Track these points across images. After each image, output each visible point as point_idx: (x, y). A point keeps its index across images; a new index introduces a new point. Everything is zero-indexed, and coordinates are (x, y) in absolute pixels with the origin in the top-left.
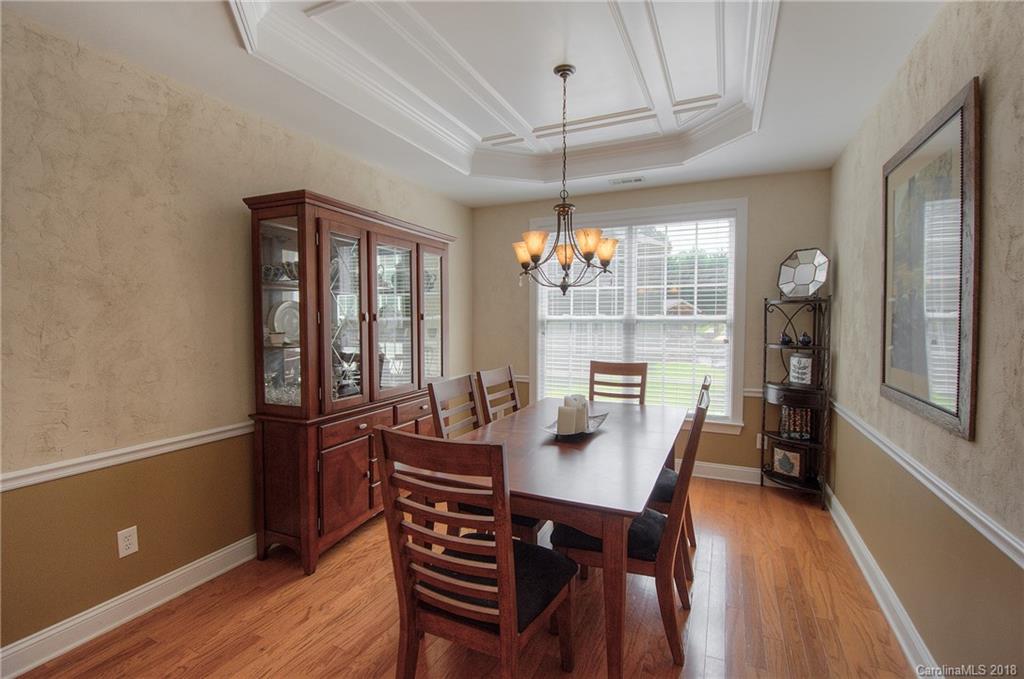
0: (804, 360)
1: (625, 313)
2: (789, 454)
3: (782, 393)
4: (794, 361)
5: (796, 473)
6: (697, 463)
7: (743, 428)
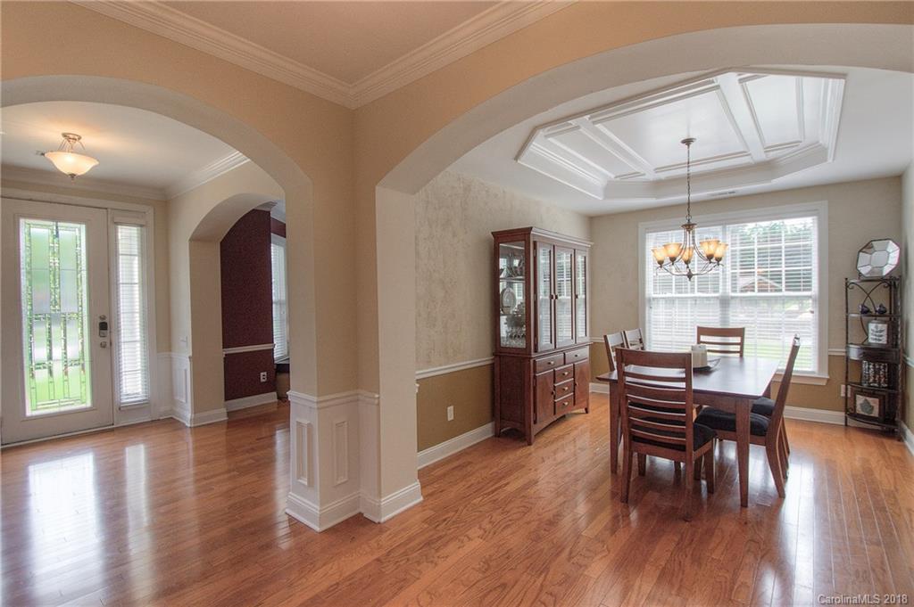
0: (880, 325)
1: (721, 291)
2: (870, 399)
3: (862, 351)
4: (872, 326)
5: (875, 413)
6: (786, 407)
7: (828, 380)
